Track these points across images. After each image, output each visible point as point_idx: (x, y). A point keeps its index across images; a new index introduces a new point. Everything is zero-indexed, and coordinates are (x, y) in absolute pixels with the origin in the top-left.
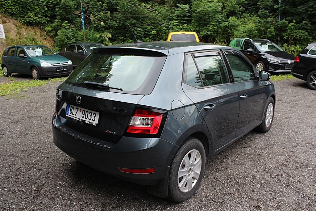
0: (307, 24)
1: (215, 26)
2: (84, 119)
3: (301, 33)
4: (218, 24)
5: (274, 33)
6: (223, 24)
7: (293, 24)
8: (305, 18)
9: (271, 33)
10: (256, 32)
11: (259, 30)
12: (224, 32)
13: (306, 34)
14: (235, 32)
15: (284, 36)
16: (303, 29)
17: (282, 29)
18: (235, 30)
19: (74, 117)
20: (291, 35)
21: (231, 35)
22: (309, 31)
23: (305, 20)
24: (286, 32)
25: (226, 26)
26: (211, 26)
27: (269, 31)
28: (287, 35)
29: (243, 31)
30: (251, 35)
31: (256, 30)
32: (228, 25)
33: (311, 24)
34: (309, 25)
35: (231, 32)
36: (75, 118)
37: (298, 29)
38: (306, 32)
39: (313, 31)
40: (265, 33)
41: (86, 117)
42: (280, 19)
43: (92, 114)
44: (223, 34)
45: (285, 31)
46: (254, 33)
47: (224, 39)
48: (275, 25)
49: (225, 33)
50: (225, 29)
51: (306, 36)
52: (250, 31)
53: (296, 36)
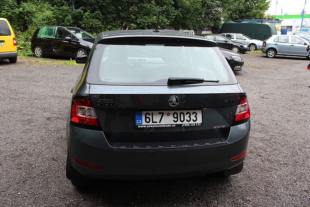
0: (99, 14)
1: (8, 12)
2: (179, 122)
3: (96, 21)
4: (10, 9)
5: (72, 22)
6: (17, 11)
7: (88, 13)
8: (97, 9)
9: (68, 21)
10: (55, 20)
11: (57, 18)
12: (18, 19)
13: (100, 23)
14: (33, 20)
15: (82, 24)
16: (97, 18)
17: (78, 18)
18: (33, 17)
19: (157, 125)
20: (87, 23)
21: (29, 23)
22: (101, 20)
23: (97, 11)
24: (82, 21)
25: (21, 13)
26: (3, 11)
27: (67, 19)
28: (84, 23)
29: (41, 18)
30: (49, 22)
31: (54, 18)
32: (24, 11)
33: (102, 14)
34: (101, 15)
35: (28, 19)
36: (160, 126)
37: (92, 18)
38: (99, 21)
39: (104, 21)
40: (63, 21)
41: (182, 120)
42: (74, 8)
43: (191, 114)
44: (18, 21)
45: (81, 19)
46: (53, 21)
47: (20, 26)
48: (72, 13)
49: (20, 20)
50: (19, 15)
51: (100, 24)
52: (49, 18)
53: (92, 25)
